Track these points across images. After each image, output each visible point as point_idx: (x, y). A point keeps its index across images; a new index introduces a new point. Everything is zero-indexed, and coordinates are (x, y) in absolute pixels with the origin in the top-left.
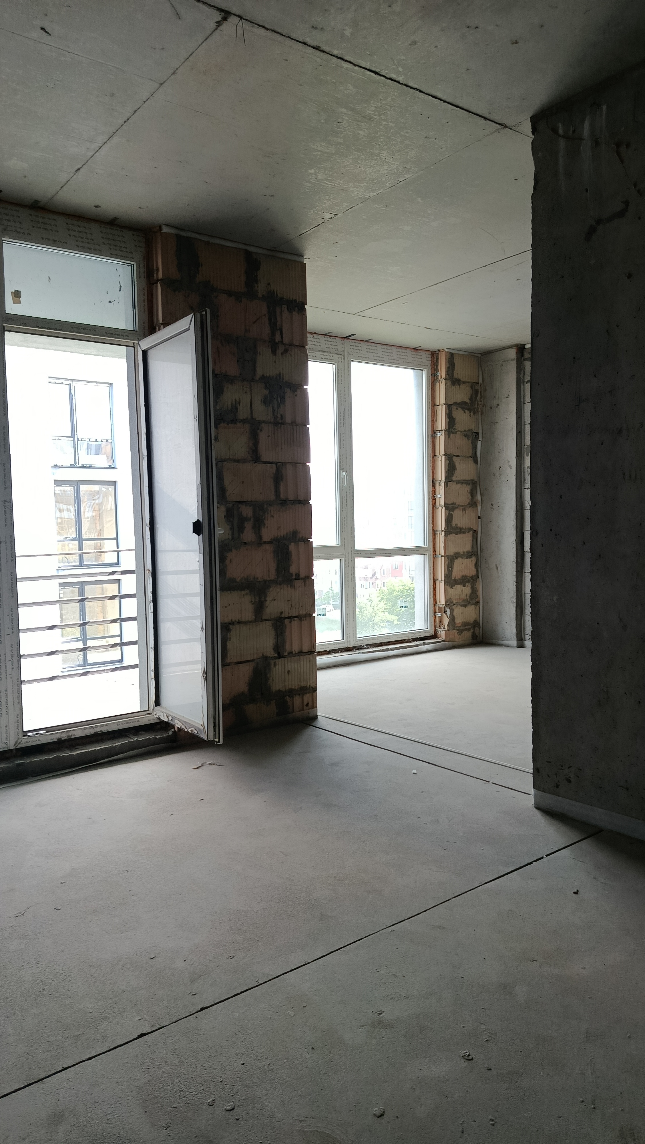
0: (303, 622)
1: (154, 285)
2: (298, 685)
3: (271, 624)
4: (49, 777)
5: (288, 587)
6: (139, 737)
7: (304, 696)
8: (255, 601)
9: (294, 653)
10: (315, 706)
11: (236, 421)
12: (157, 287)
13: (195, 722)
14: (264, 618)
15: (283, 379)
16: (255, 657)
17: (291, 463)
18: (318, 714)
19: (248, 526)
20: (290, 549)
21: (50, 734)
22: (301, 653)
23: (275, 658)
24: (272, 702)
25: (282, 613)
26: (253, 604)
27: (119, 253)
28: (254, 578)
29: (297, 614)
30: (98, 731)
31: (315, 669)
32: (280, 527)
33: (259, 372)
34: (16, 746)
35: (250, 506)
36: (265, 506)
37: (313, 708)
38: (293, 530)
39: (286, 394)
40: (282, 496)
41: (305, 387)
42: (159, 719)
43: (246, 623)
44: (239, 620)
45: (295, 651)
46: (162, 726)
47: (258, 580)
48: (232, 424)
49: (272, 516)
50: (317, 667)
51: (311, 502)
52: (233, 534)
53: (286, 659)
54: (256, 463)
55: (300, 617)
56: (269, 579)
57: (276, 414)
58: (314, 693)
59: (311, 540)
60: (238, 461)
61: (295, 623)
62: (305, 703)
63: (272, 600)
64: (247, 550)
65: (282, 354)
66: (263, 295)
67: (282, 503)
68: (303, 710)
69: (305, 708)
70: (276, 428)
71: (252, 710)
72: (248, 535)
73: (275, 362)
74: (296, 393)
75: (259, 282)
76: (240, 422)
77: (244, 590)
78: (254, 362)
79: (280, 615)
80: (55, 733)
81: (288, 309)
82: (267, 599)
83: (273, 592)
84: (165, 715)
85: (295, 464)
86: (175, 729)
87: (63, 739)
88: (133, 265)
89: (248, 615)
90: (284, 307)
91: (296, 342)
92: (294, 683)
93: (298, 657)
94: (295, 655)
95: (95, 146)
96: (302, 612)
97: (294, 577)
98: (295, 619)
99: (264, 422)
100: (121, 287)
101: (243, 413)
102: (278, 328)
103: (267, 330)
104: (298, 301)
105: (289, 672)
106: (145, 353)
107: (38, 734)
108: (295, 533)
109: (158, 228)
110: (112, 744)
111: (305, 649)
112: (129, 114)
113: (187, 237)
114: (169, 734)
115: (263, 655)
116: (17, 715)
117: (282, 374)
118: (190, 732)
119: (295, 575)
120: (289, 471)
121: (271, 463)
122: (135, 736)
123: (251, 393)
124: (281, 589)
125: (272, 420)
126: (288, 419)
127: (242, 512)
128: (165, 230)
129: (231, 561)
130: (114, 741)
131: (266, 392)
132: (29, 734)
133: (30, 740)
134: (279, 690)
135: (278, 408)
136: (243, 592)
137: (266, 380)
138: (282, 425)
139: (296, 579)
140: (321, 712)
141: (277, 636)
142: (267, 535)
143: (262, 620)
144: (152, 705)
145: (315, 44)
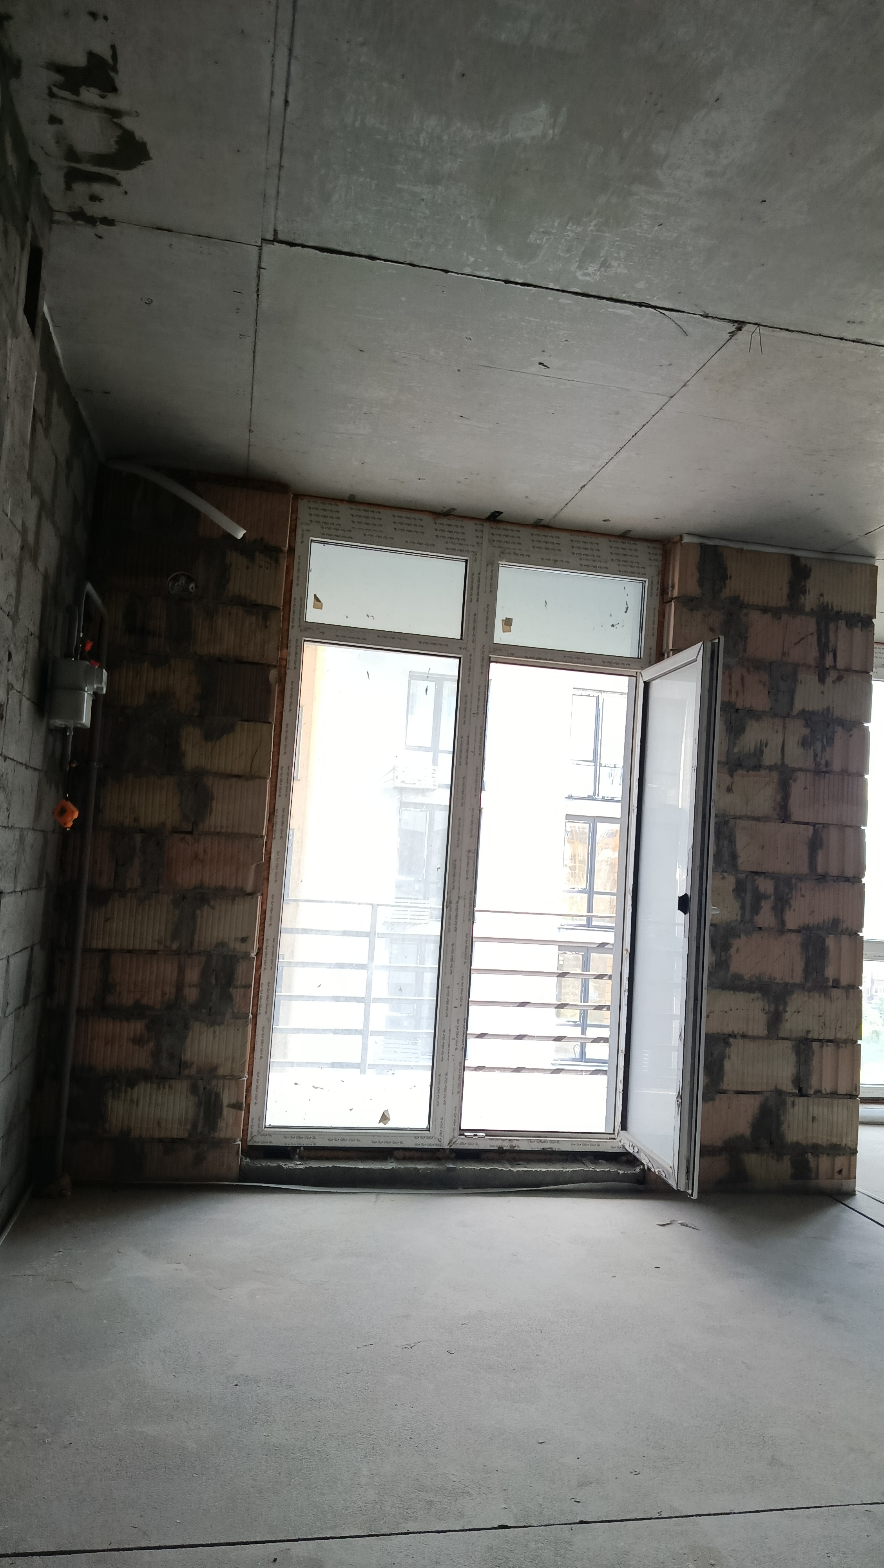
0: (840, 1050)
1: (668, 604)
2: (828, 1140)
3: (791, 1046)
4: (482, 1193)
5: (820, 996)
6: (597, 1167)
7: (836, 1159)
8: (769, 1009)
9: (824, 1092)
10: (852, 1176)
11: (760, 767)
12: (671, 606)
13: (665, 1161)
14: (781, 1035)
15: (833, 714)
16: (764, 1088)
17: (837, 825)
18: (857, 1188)
19: (766, 906)
20: (827, 944)
21: (490, 1139)
22: (834, 1094)
23: (794, 1095)
24: (785, 1157)
25: (808, 1032)
26: (766, 1013)
27: (629, 569)
28: (770, 978)
29: (832, 1038)
30: (547, 1147)
31: (855, 1122)
32: (814, 911)
33: (798, 706)
34: (451, 1146)
35: (772, 879)
36: (794, 881)
37: (849, 1178)
38: (834, 917)
39: (836, 734)
40: (820, 869)
41: (866, 725)
42: (624, 1147)
43: (754, 1038)
44: (743, 1033)
45: (825, 1089)
46: (626, 1158)
47: (776, 982)
48: (753, 771)
49: (803, 896)
50: (860, 1120)
51: (864, 880)
52: (743, 915)
53: (811, 1099)
54: (783, 822)
55: (836, 1042)
56: (791, 982)
57: (818, 759)
58: (852, 1157)
59: (861, 934)
60: (758, 819)
61: (829, 1049)
62: (837, 1169)
63: (795, 1012)
64: (762, 937)
65: (833, 682)
66: (812, 609)
67: (819, 879)
68: (833, 1178)
69: (837, 1175)
70: (817, 778)
71: (753, 1162)
72: (766, 917)
73: (823, 693)
74: (851, 733)
75: (808, 593)
76: (765, 769)
77: (754, 992)
78: (792, 693)
79: (805, 1034)
80: (496, 1139)
81: (847, 625)
82: (787, 1009)
83: (796, 1001)
84: (631, 1144)
85: (842, 827)
86: (644, 1166)
87: (505, 1148)
88: (645, 581)
89: (759, 1027)
90: (842, 624)
91: (856, 666)
92: (819, 1135)
93: (830, 1100)
94: (826, 1096)
95: (601, 462)
96: (842, 1035)
97: (830, 984)
98: (829, 1043)
99: (800, 770)
100: (627, 608)
101: (770, 757)
102: (831, 650)
103: (813, 653)
104: (862, 614)
105: (814, 1118)
106: (647, 685)
107: (476, 1135)
108: (836, 922)
109: (679, 537)
110: (563, 1168)
111: (842, 1090)
112: (637, 429)
113: (715, 546)
114: (636, 1172)
115: (776, 1088)
116: (456, 1107)
117: (831, 708)
118: (657, 1173)
119: (833, 981)
120: (833, 837)
121: (807, 824)
122: (592, 1164)
123: (784, 733)
124: (809, 998)
125: (813, 767)
126: (836, 766)
127: (758, 887)
128: (686, 539)
129: (737, 951)
130: (565, 1165)
131: (807, 731)
132: (466, 1134)
133: (466, 1141)
134: (797, 1143)
135: (822, 752)
136: (752, 996)
137: (807, 716)
138: (827, 775)
139: (834, 987)
140: (861, 1185)
141: (799, 1063)
142: (792, 920)
143: (778, 1038)
144: (618, 1128)
145: (854, 337)
